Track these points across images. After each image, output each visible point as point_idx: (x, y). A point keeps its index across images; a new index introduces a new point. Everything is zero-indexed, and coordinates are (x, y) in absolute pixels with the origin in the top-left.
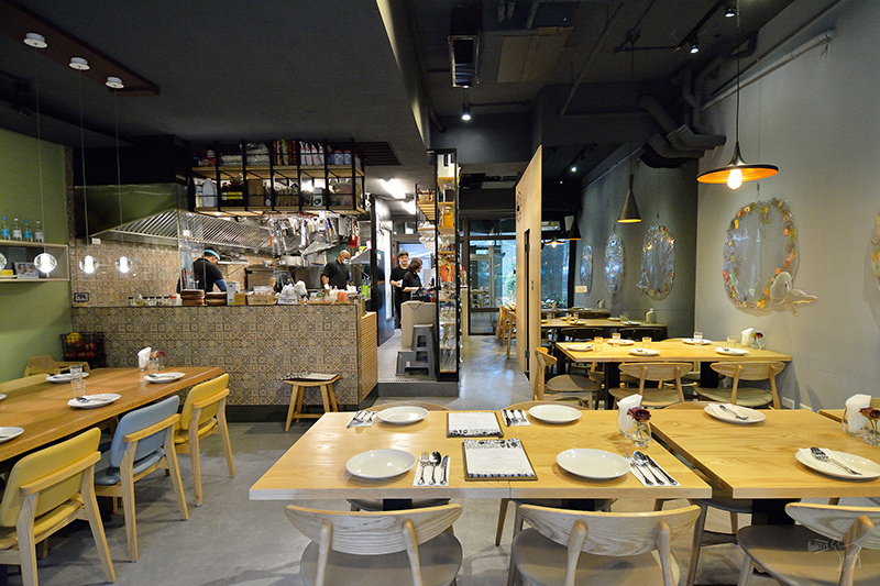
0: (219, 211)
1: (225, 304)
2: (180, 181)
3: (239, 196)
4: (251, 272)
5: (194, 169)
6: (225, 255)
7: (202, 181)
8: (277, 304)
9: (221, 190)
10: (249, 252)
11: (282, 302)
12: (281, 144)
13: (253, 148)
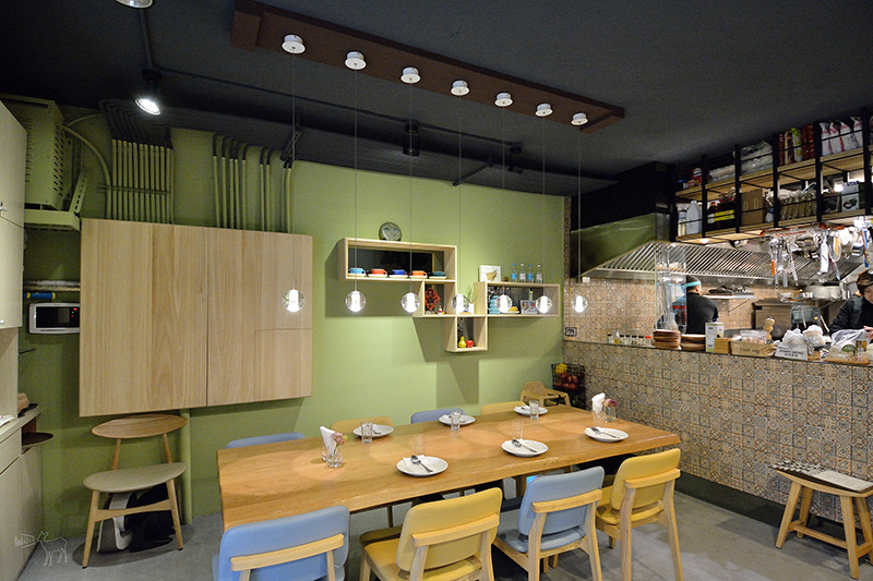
0: (704, 237)
1: (703, 350)
2: (661, 210)
3: (729, 215)
4: (760, 308)
5: (677, 194)
6: (725, 288)
7: (686, 206)
8: (773, 357)
9: (705, 212)
10: (760, 283)
11: (782, 355)
12: (790, 135)
13: (751, 152)
